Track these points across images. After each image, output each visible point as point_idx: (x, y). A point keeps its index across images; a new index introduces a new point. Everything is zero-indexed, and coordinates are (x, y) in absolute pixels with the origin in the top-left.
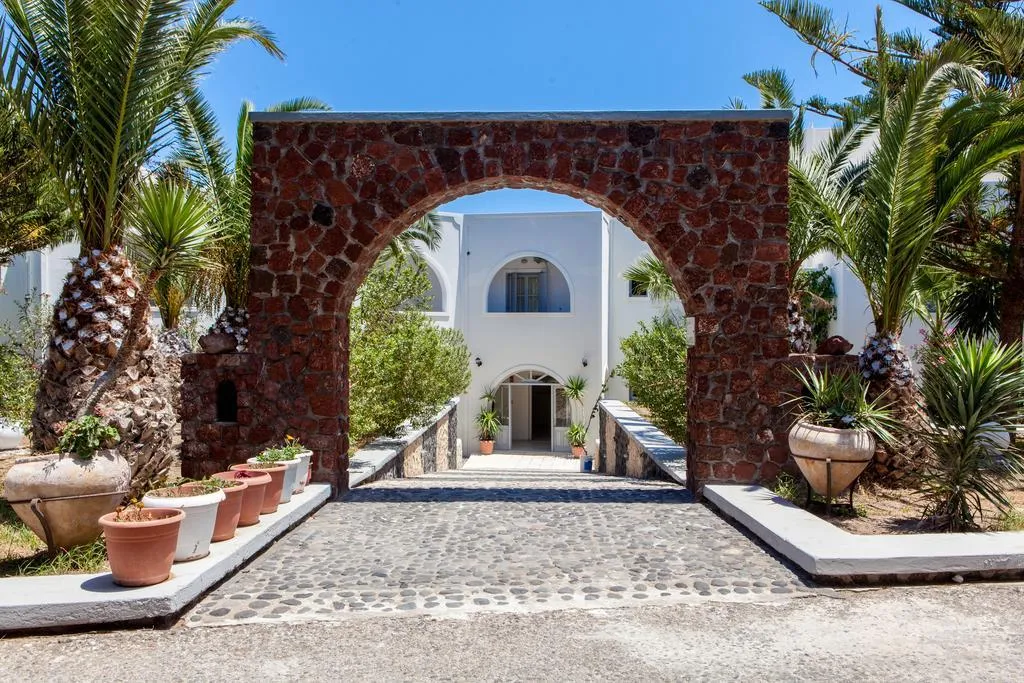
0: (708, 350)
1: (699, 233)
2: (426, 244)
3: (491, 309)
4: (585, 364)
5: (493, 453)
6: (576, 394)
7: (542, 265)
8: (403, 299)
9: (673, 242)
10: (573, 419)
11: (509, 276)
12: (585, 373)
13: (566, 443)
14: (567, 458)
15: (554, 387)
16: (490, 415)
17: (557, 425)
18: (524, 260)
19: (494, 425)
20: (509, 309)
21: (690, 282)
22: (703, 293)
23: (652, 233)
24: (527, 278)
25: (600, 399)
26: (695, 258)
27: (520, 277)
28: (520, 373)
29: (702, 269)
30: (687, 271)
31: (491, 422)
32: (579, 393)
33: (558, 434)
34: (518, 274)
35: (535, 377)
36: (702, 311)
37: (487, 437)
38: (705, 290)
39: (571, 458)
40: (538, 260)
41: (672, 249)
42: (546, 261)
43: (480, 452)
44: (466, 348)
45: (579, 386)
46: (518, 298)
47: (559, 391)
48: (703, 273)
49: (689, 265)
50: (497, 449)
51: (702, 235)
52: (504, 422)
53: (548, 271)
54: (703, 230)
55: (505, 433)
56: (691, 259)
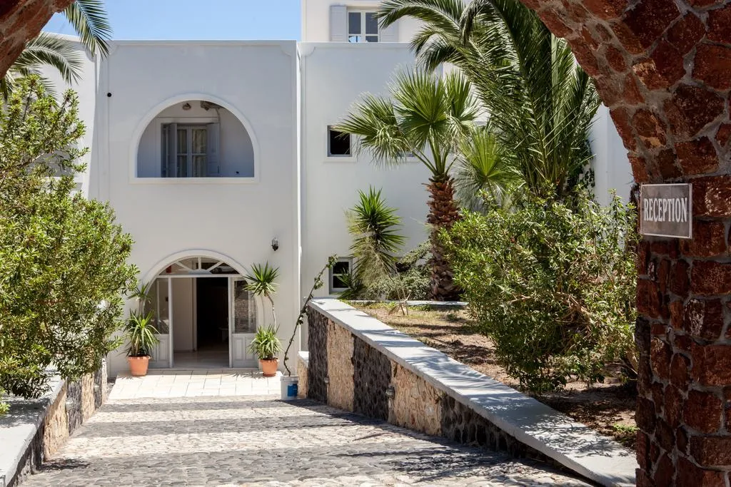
0: (723, 248)
1: (704, 17)
2: (58, 71)
3: (141, 174)
4: (275, 248)
5: (148, 373)
6: (265, 288)
7: (212, 112)
8: (36, 152)
9: (657, 33)
10: (260, 323)
11: (166, 128)
12: (277, 261)
13: (250, 356)
14: (253, 376)
15: (232, 279)
16: (144, 322)
17: (236, 331)
18: (187, 106)
19: (150, 334)
20: (166, 173)
21: (688, 113)
22: (711, 135)
23: (618, 13)
24: (189, 130)
25: (311, 297)
26: (697, 67)
27: (182, 129)
28: (184, 262)
29: (710, 88)
30: (683, 92)
31: (145, 330)
32: (269, 286)
33: (239, 343)
34: (179, 125)
35: (206, 265)
36: (710, 172)
37: (139, 351)
38: (716, 130)
39: (259, 376)
40: (207, 105)
41: (654, 46)
42: (218, 107)
43: (130, 373)
44: (119, 231)
45: (266, 278)
46: (178, 157)
47: (241, 284)
48: (712, 96)
49: (686, 80)
50: (153, 368)
51: (709, 22)
52: (163, 329)
53: (219, 122)
54: (710, 12)
55: (164, 345)
56: (689, 67)
